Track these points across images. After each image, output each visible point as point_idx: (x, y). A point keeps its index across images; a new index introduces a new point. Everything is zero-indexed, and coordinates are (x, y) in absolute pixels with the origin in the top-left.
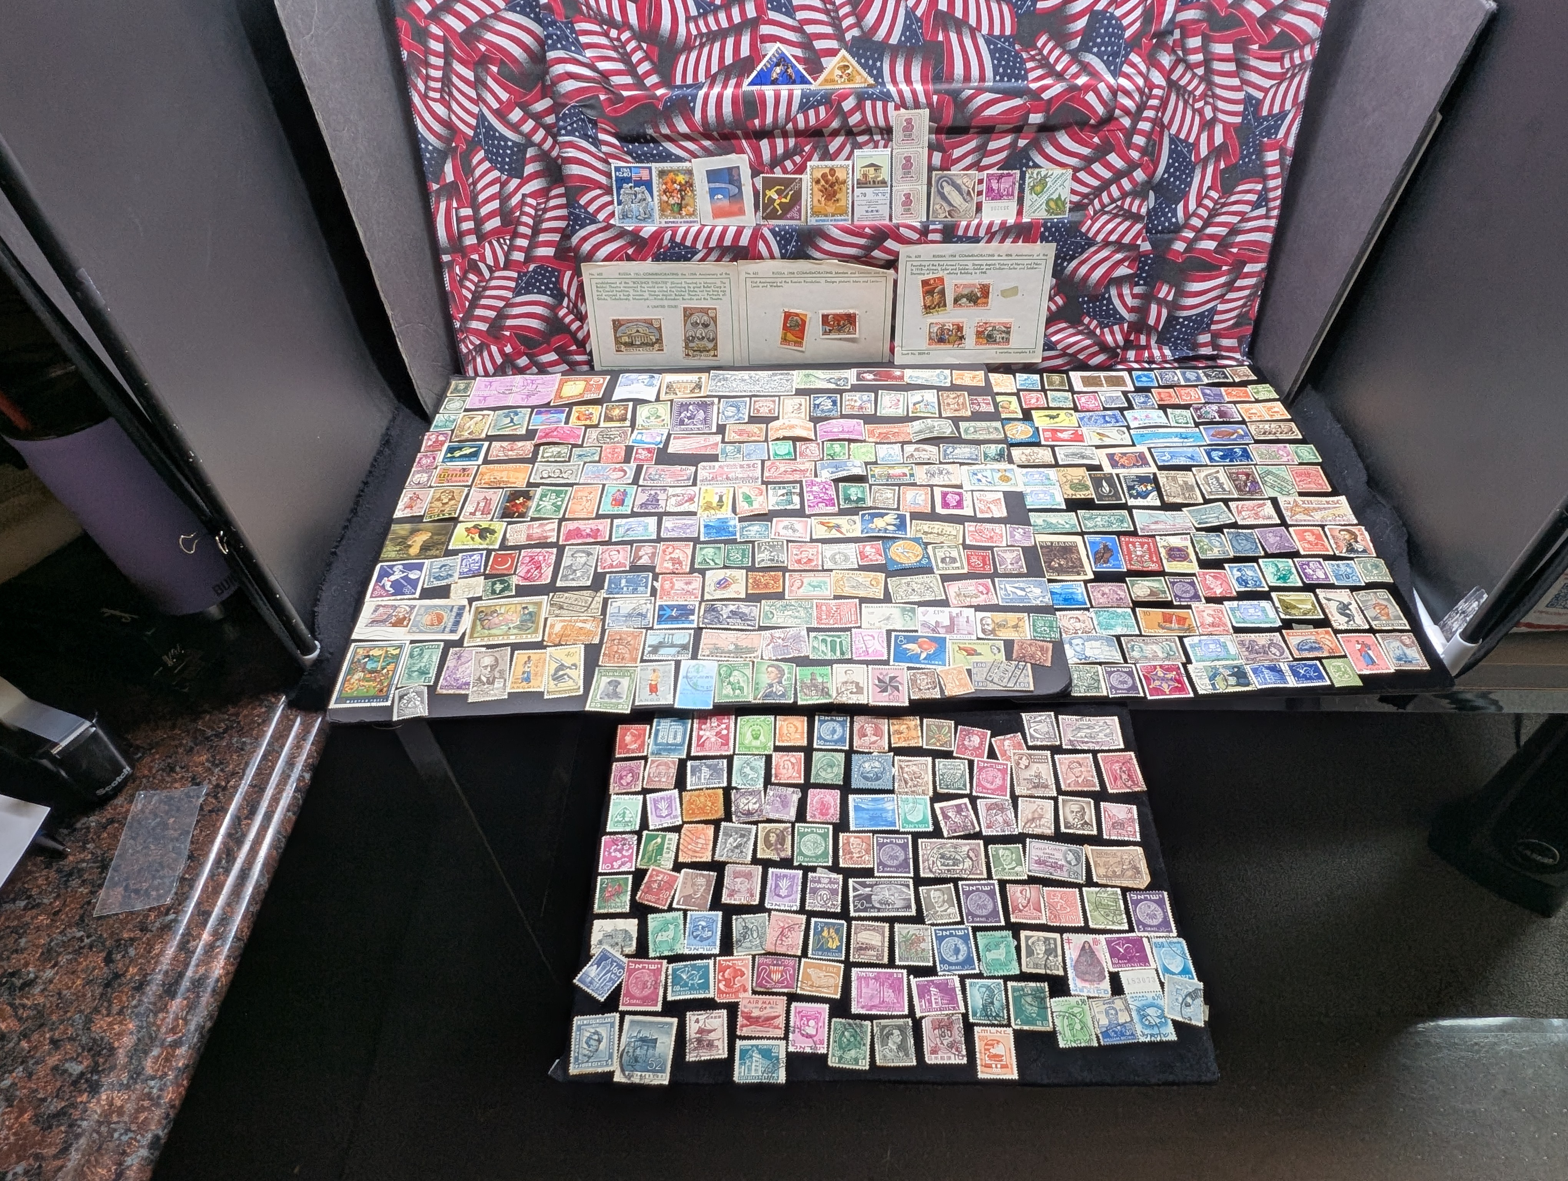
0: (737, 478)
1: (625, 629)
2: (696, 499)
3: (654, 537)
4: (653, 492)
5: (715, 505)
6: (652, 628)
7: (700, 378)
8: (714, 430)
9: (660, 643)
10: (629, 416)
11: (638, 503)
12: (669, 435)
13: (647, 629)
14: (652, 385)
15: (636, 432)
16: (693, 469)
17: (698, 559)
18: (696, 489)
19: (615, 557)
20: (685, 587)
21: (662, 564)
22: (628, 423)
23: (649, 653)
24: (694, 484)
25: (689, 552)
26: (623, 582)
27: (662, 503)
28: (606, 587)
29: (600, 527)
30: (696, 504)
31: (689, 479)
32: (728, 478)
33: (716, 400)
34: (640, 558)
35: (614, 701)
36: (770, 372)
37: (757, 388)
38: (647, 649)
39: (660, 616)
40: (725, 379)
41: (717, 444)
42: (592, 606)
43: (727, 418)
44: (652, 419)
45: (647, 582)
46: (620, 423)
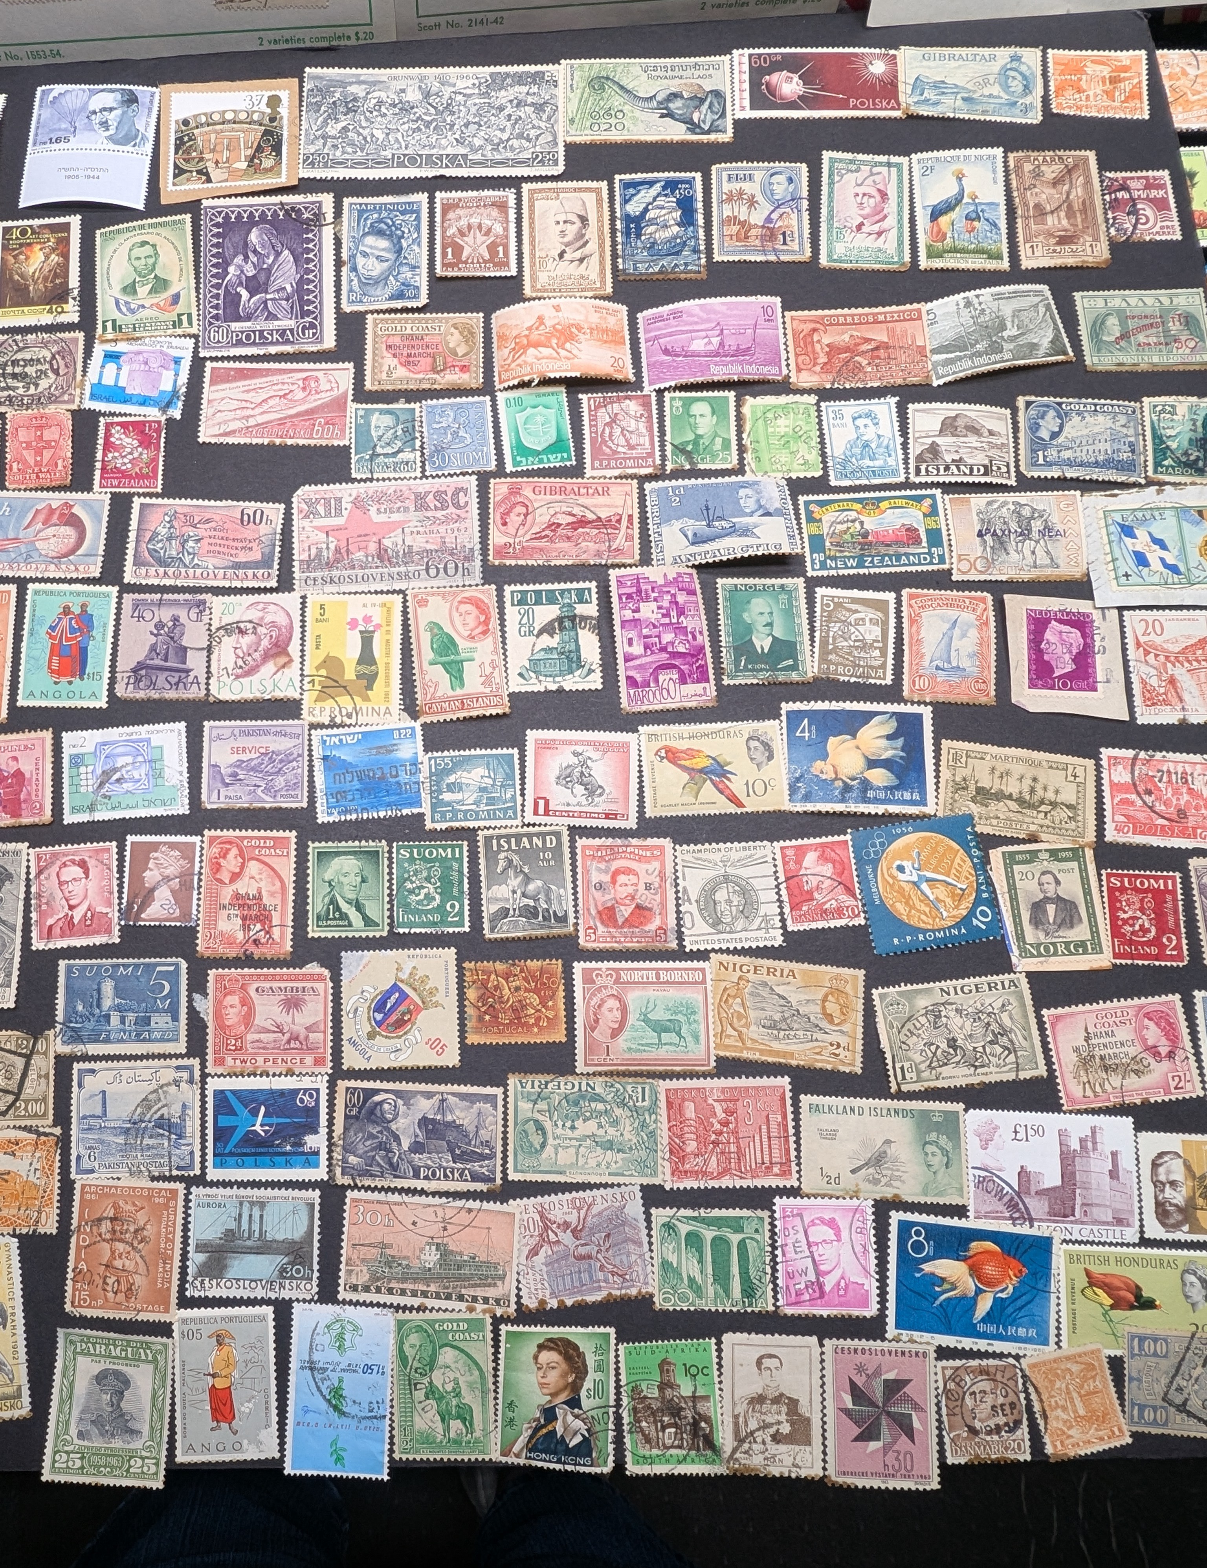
0: (409, 553)
1: (127, 1182)
2: (294, 648)
3: (182, 808)
4: (165, 615)
5: (350, 674)
6: (201, 1180)
7: (274, 101)
8: (329, 341)
9: (229, 1234)
10: (74, 281)
11: (125, 664)
12: (198, 364)
13: (190, 1182)
14: (129, 138)
15: (99, 350)
16: (274, 511)
17: (316, 904)
18: (290, 601)
19: (77, 889)
20: (284, 1019)
21: (213, 921)
22: (71, 313)
23: (206, 1271)
24: (285, 584)
25: (288, 869)
26: (108, 987)
27: (195, 662)
28: (60, 1016)
29: (27, 767)
30: (294, 670)
31: (266, 563)
32: (382, 555)
33: (327, 200)
34: (149, 896)
35: (117, 1444)
36: (485, 71)
37: (448, 146)
38: (196, 1259)
39: (221, 1135)
40: (351, 106)
41: (339, 404)
42: (28, 1091)
43: (369, 283)
44: (143, 291)
45: (174, 994)
46: (50, 311)
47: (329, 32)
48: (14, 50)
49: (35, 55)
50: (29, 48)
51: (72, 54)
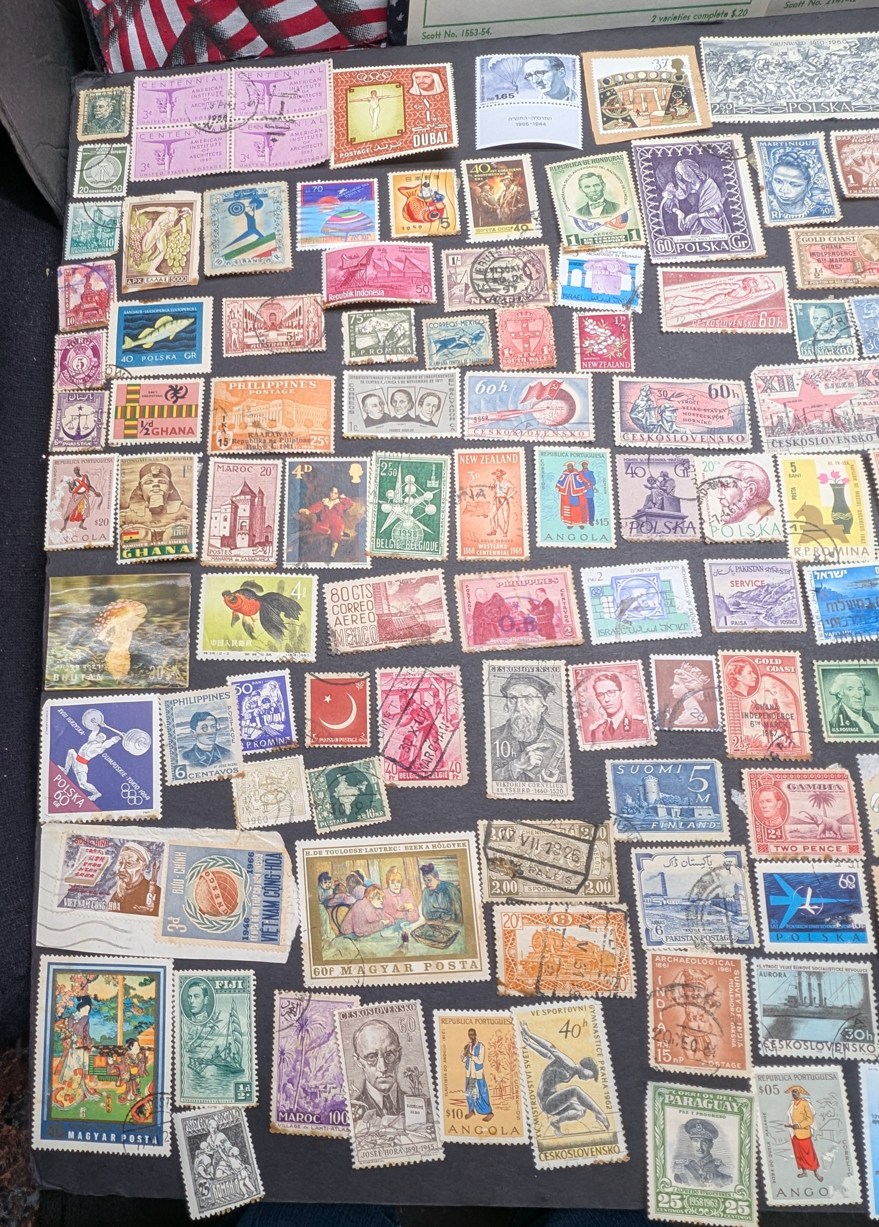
0: (859, 421)
1: (693, 952)
2: (773, 498)
3: (694, 631)
4: (655, 471)
5: (827, 519)
6: (760, 953)
7: (677, 64)
8: (760, 250)
9: (792, 1001)
10: (533, 205)
11: (628, 511)
12: (650, 268)
13: (752, 954)
14: (562, 94)
15: (564, 260)
16: (737, 386)
17: (827, 714)
18: (764, 459)
19: (612, 699)
20: (817, 812)
21: (737, 728)
22: (535, 230)
23: (772, 1033)
24: (757, 447)
25: (797, 683)
26: (652, 783)
27: (688, 509)
28: (613, 809)
29: (555, 598)
30: (775, 518)
31: (738, 428)
32: (835, 421)
33: (737, 140)
34: (679, 704)
35: (711, 1186)
36: (854, 37)
37: (832, 95)
38: (765, 1022)
39: (775, 913)
40: (744, 66)
41: (778, 300)
42: (595, 872)
43: (786, 204)
44: (596, 212)
45: (712, 789)
46: (517, 229)
47: (713, 10)
48: (453, 29)
49: (469, 33)
50: (465, 28)
51: (499, 32)
